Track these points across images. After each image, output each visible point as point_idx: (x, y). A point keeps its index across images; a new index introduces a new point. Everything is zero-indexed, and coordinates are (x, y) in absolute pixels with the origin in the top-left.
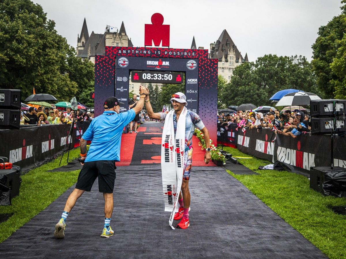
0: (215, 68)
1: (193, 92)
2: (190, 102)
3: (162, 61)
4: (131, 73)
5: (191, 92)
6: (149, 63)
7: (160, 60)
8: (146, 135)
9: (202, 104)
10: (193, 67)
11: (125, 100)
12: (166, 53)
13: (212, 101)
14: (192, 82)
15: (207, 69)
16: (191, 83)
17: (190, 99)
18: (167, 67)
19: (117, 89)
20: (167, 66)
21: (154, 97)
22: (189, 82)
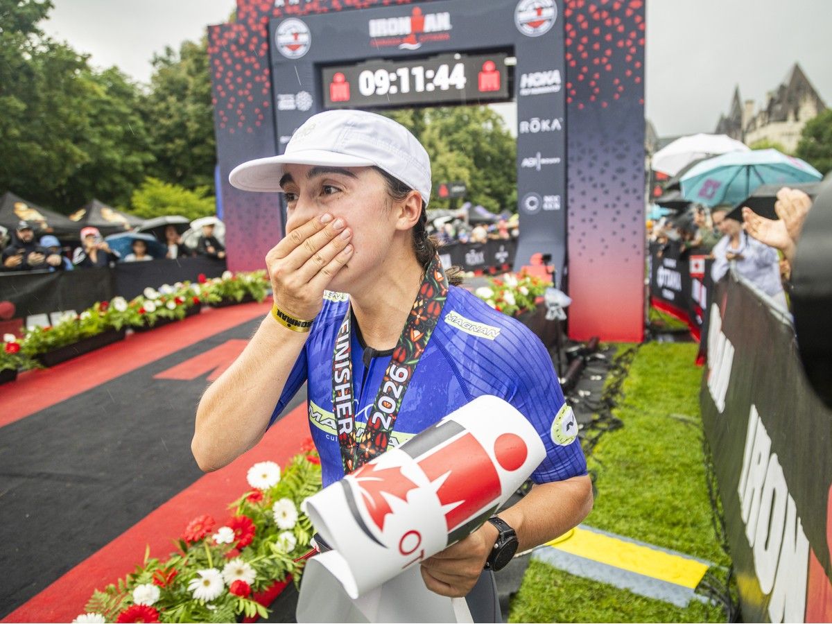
0: (633, 17)
1: (545, 125)
2: (534, 168)
3: (424, 13)
5: (535, 127)
6: (378, 28)
7: (417, 10)
9: (579, 172)
10: (541, 22)
13: (621, 157)
14: (541, 86)
15: (600, 23)
16: (535, 91)
17: (534, 156)
18: (441, 37)
19: (283, 140)
20: (443, 32)
22: (527, 87)
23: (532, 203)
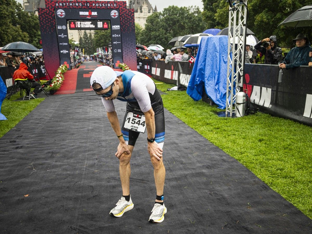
0: (132, 17)
1: (117, 36)
2: (116, 44)
3: (92, 12)
4: (68, 22)
5: (115, 36)
6: (81, 13)
7: (90, 11)
8: (85, 70)
9: (124, 45)
10: (116, 16)
11: (66, 44)
12: (94, 5)
13: (132, 42)
14: (116, 28)
15: (127, 17)
16: (115, 29)
18: (95, 16)
19: (59, 36)
20: (96, 15)
21: (89, 43)
22: (113, 28)
23: (116, 51)
